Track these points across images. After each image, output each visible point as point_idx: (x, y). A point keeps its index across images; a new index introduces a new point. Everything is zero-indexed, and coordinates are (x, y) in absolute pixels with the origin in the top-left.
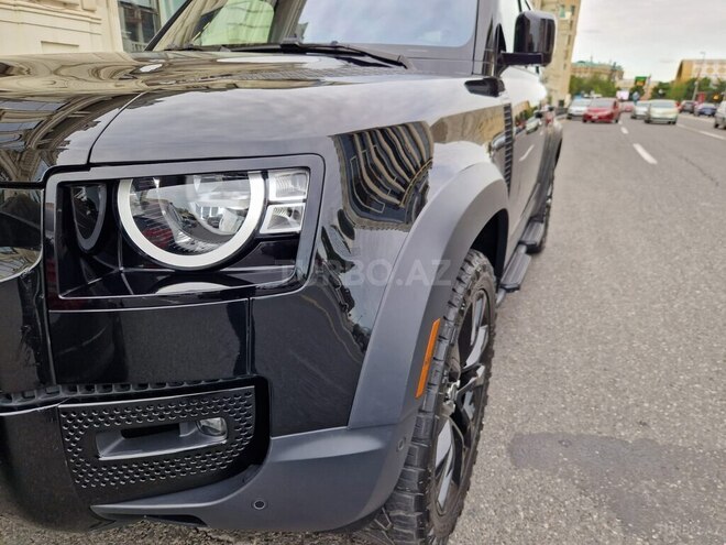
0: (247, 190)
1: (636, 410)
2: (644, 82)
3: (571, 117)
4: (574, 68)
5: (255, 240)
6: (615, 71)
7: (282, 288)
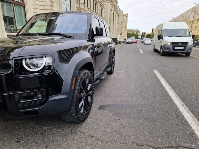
0: (43, 60)
1: (124, 100)
2: (144, 34)
3: (127, 43)
4: (128, 31)
5: (45, 66)
6: (137, 31)
7: (49, 73)
